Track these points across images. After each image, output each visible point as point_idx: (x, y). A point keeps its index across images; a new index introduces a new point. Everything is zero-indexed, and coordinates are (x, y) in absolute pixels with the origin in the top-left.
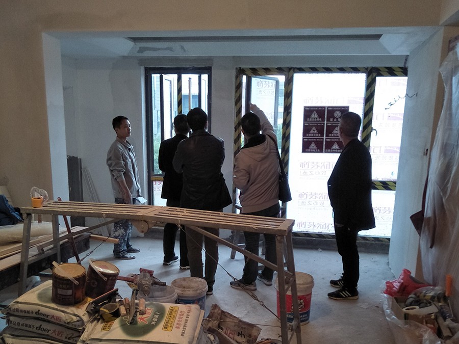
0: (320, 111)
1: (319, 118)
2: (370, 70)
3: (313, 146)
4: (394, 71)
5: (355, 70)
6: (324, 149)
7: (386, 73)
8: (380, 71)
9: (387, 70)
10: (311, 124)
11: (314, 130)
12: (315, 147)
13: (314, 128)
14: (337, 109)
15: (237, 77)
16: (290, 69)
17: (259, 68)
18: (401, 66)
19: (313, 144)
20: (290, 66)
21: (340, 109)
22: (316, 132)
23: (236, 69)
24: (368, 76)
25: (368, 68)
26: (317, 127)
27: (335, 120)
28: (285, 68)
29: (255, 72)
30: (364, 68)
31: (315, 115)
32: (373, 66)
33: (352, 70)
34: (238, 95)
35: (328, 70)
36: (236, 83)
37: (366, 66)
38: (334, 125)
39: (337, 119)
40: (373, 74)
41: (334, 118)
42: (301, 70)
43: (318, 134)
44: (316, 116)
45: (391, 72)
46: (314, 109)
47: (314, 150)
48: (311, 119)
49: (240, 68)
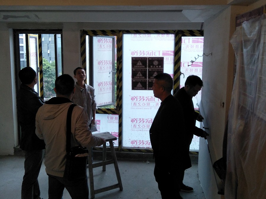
0: (143, 60)
1: (143, 65)
2: (177, 32)
3: (139, 85)
4: (195, 33)
5: (167, 32)
6: (147, 87)
7: (188, 34)
8: (184, 32)
9: (189, 32)
10: (137, 70)
11: (139, 74)
12: (141, 86)
13: (139, 73)
14: (155, 59)
15: (81, 37)
16: (120, 31)
17: (98, 30)
18: (199, 30)
19: (139, 84)
20: (120, 29)
21: (157, 59)
22: (141, 75)
23: (81, 31)
24: (176, 37)
25: (175, 30)
26: (142, 72)
27: (154, 67)
28: (117, 30)
29: (95, 33)
30: (173, 30)
31: (139, 63)
32: (179, 29)
33: (164, 32)
34: (83, 49)
35: (147, 32)
36: (81, 41)
37: (174, 29)
38: (153, 70)
39: (156, 66)
40: (179, 35)
41: (153, 65)
42: (128, 32)
43: (143, 76)
44: (141, 64)
45: (192, 33)
46: (139, 59)
47: (140, 88)
48: (137, 66)
49: (84, 30)
